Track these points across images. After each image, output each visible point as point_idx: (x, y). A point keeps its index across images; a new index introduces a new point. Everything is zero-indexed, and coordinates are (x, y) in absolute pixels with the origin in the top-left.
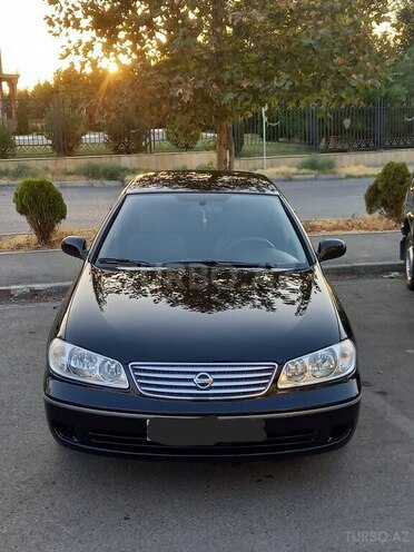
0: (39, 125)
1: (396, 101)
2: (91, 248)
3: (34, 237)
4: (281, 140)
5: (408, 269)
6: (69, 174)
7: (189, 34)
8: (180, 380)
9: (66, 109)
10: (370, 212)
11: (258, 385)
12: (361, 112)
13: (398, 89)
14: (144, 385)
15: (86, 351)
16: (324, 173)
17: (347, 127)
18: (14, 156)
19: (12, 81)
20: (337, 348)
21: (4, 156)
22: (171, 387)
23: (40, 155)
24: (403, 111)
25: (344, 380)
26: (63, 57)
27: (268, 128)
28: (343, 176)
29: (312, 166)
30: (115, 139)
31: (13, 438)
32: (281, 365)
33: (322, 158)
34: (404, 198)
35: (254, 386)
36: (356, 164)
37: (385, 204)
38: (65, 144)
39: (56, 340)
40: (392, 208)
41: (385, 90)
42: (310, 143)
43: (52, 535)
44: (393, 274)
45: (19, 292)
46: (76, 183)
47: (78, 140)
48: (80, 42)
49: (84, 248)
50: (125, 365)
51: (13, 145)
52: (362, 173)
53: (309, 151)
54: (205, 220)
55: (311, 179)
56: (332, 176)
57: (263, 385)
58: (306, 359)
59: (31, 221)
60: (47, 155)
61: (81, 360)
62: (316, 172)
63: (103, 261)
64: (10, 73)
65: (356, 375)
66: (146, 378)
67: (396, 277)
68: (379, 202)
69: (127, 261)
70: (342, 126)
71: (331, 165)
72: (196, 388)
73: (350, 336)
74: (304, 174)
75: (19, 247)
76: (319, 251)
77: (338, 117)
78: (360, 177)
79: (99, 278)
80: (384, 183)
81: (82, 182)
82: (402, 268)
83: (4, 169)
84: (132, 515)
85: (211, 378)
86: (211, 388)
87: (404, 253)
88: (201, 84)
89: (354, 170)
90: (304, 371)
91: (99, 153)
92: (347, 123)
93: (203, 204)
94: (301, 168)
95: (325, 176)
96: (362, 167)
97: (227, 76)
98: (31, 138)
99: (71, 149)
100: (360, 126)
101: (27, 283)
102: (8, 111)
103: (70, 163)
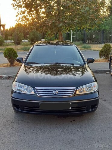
0: (11, 38)
1: (107, 30)
2: (24, 60)
3: (9, 64)
4: (76, 41)
5: (111, 71)
6: (19, 50)
7: (51, 8)
8: (49, 92)
9: (18, 33)
10: (100, 57)
11: (71, 93)
12: (97, 33)
13: (107, 27)
14: (39, 93)
15: (23, 85)
16: (88, 49)
17: (94, 37)
18: (4, 45)
19: (4, 26)
20: (92, 84)
21: (1, 45)
22: (46, 94)
23: (11, 45)
24: (109, 33)
25: (95, 92)
26: (17, 16)
27: (73, 38)
28: (93, 50)
29: (85, 48)
30: (31, 40)
31: (2, 111)
32: (77, 88)
33: (87, 45)
34: (110, 53)
35: (70, 93)
36: (96, 47)
37: (104, 55)
38: (18, 42)
39: (14, 82)
40: (106, 56)
41: (104, 27)
42: (84, 42)
43: (13, 135)
44: (107, 73)
45: (5, 77)
46: (21, 52)
47: (21, 41)
48: (22, 11)
49: (22, 60)
50: (34, 88)
51: (4, 42)
52: (98, 49)
53: (83, 44)
54: (56, 53)
55: (84, 51)
56: (90, 50)
57: (72, 93)
58: (84, 86)
59: (8, 59)
60: (13, 45)
61: (21, 87)
62: (86, 49)
63: (28, 63)
64: (3, 24)
65: (98, 91)
66: (39, 91)
67: (108, 73)
68: (103, 55)
69: (34, 63)
70: (92, 37)
71: (90, 47)
72: (53, 94)
73: (96, 81)
74: (82, 50)
75: (5, 66)
76: (87, 61)
77: (91, 35)
78: (97, 50)
79: (27, 69)
80: (104, 49)
81: (22, 52)
82: (109, 71)
83: (1, 48)
84: (35, 130)
85: (57, 91)
86: (57, 94)
87: (110, 67)
88: (54, 21)
89: (96, 49)
90: (84, 90)
91: (27, 44)
92: (94, 36)
93: (55, 48)
94: (81, 48)
95: (88, 50)
96: (98, 48)
97: (61, 19)
98: (8, 41)
99: (19, 43)
100: (97, 37)
101: (7, 74)
102: (2, 34)
103: (19, 47)
